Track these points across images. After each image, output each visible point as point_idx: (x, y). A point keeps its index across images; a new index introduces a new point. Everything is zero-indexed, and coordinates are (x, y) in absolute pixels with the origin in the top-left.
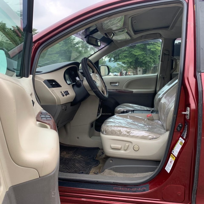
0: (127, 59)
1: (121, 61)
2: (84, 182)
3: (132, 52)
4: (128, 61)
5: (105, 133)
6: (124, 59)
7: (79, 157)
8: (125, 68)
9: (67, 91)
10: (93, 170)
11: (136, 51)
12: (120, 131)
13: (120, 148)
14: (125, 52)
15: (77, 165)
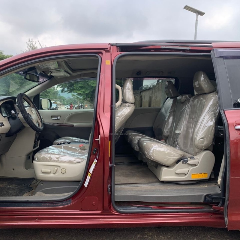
0: (83, 91)
1: (76, 92)
2: (16, 203)
3: (88, 83)
4: (84, 92)
5: (37, 160)
6: (80, 90)
7: (14, 186)
8: (81, 101)
9: (2, 123)
10: (26, 194)
11: (94, 82)
12: (50, 157)
13: (50, 172)
14: (80, 83)
15: (10, 192)
